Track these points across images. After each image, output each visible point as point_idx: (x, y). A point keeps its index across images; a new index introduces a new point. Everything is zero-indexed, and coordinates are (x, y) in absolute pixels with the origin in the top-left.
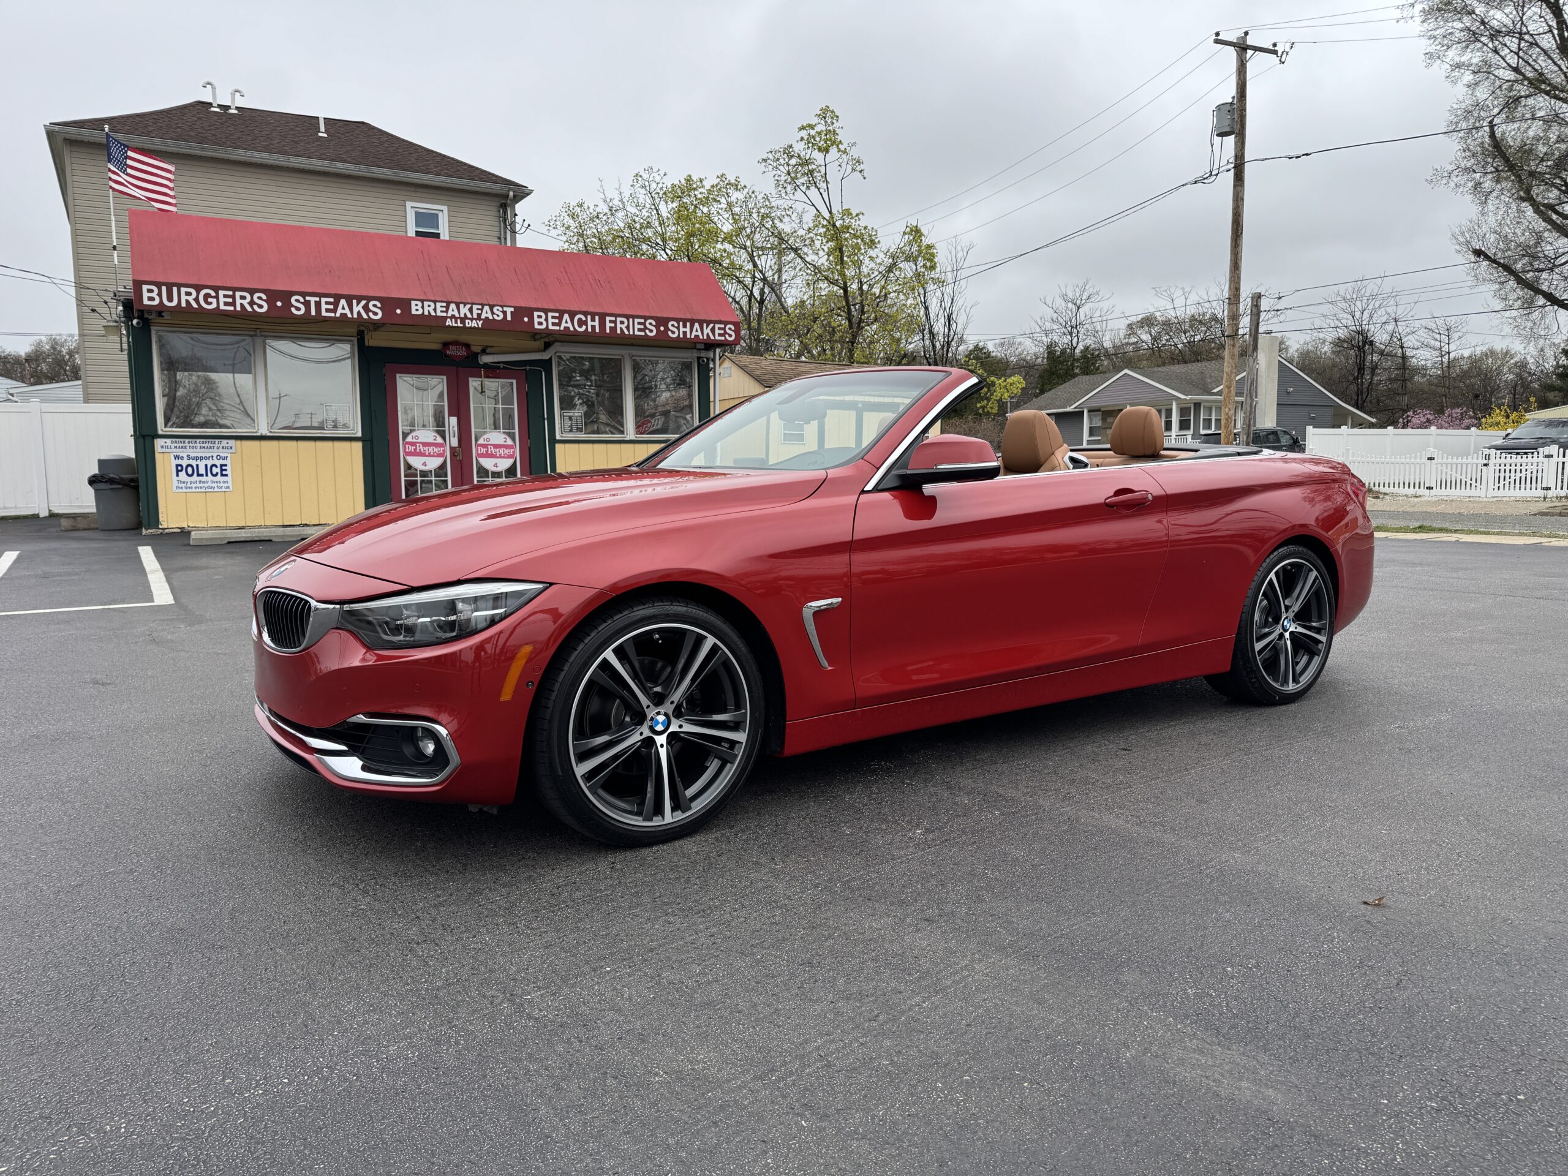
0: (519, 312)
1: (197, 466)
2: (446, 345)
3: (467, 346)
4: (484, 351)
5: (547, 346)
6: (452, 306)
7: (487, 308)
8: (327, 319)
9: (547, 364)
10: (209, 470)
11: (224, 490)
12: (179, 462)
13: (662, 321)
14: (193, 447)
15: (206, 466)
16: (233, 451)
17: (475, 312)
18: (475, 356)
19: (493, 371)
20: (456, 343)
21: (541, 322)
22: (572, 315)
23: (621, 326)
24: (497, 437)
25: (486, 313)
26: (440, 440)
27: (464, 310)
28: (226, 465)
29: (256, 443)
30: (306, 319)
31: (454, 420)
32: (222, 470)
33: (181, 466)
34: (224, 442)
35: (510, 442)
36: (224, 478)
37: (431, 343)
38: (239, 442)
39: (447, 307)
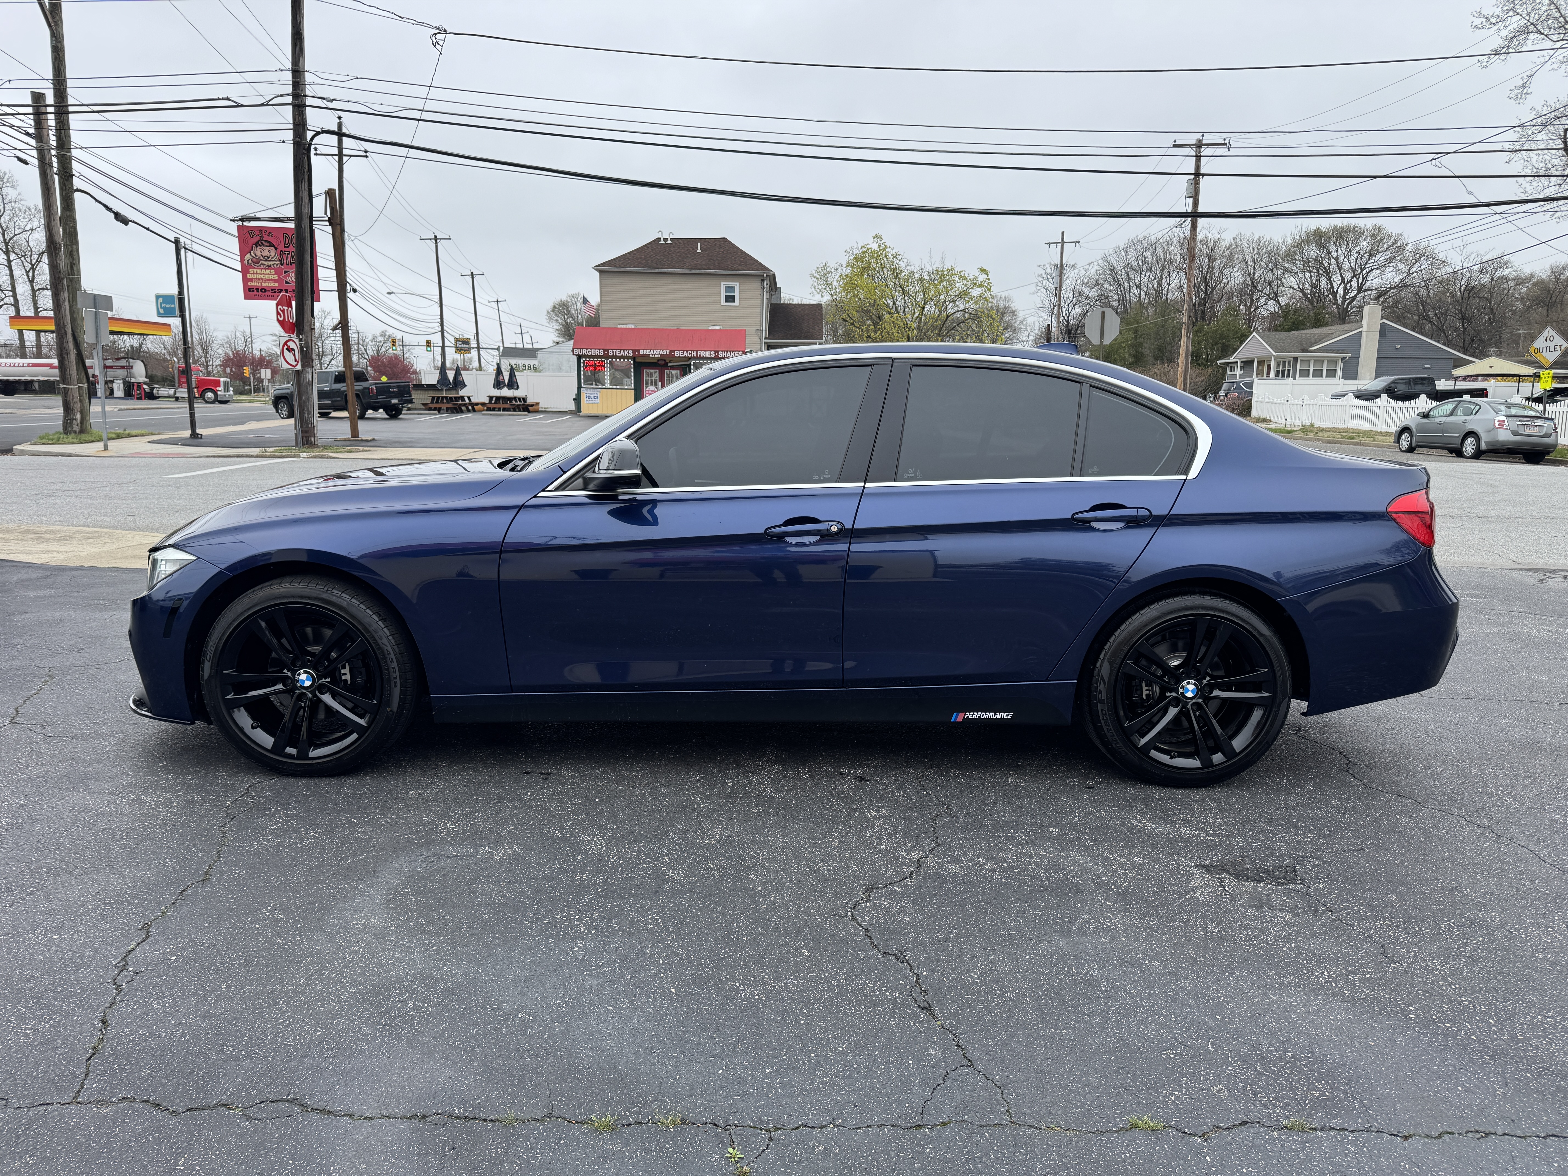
0: (671, 352)
2: (658, 360)
3: (665, 360)
4: (670, 362)
9: (690, 365)
10: (594, 397)
13: (717, 352)
14: (590, 391)
16: (601, 392)
17: (658, 353)
19: (673, 368)
20: (662, 360)
21: (677, 354)
22: (687, 351)
23: (703, 354)
25: (661, 352)
27: (655, 352)
28: (597, 396)
31: (660, 383)
33: (588, 396)
38: (602, 389)
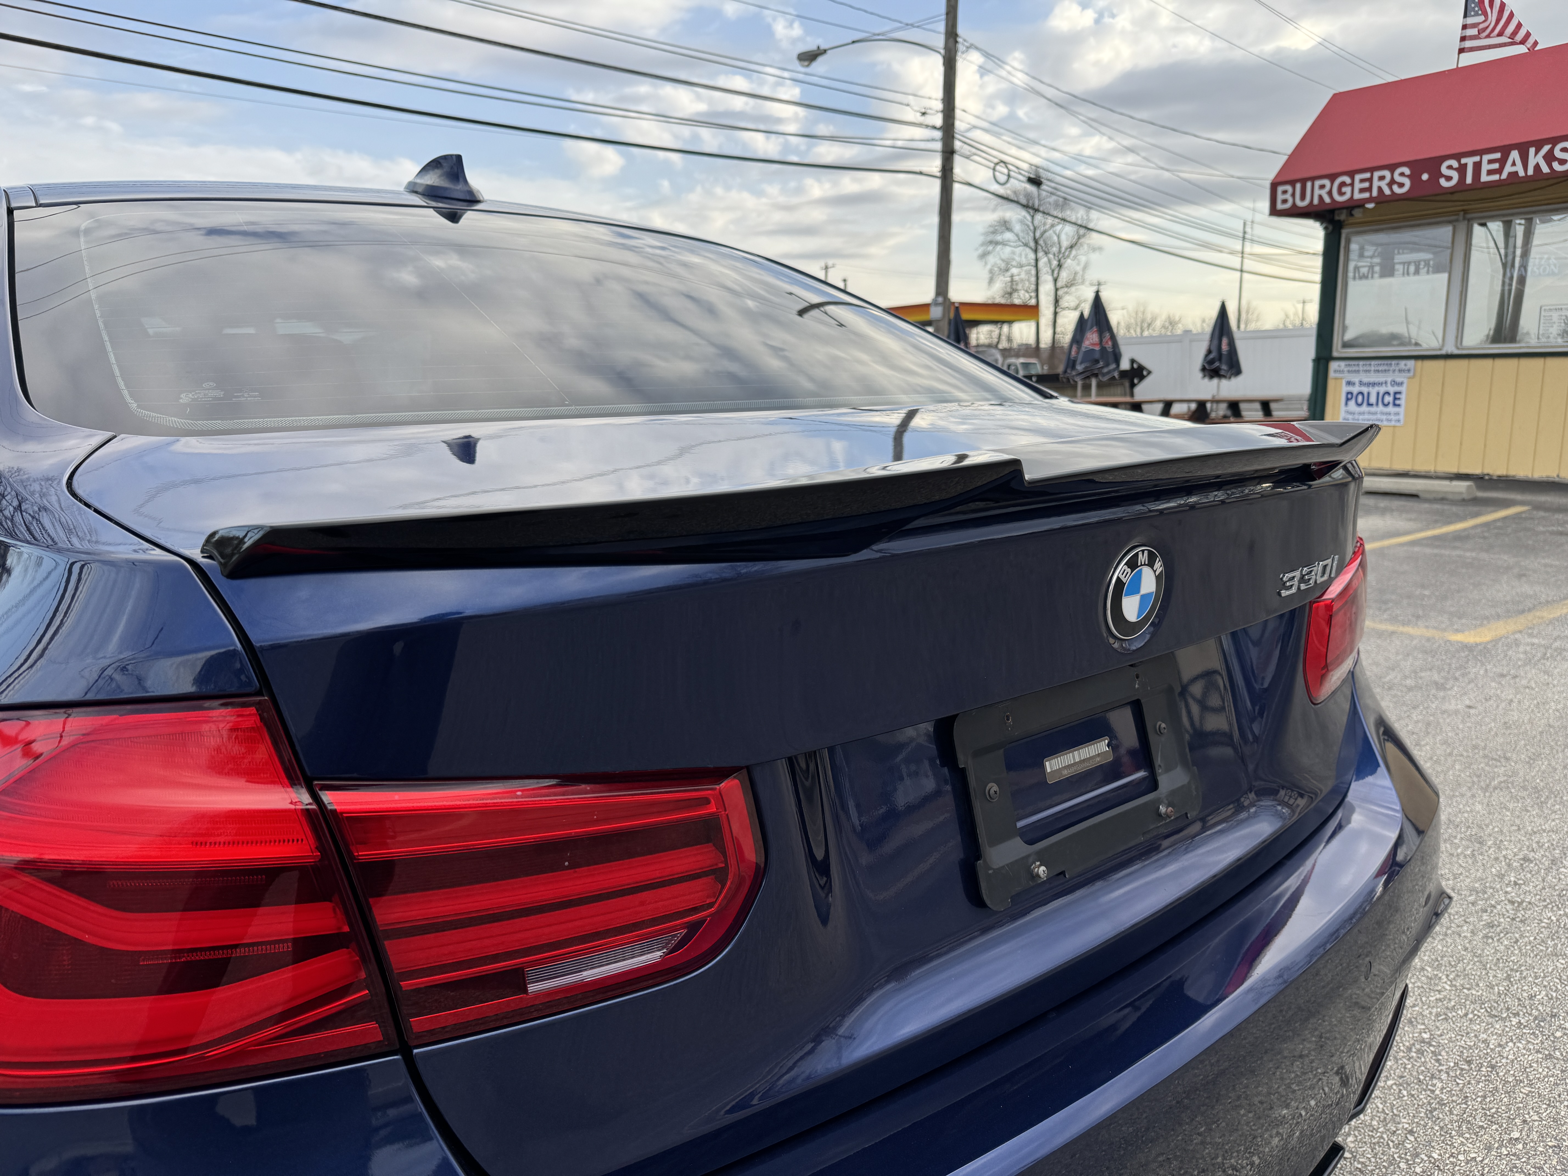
1: (1369, 394)
8: (1488, 186)
10: (1381, 398)
11: (1393, 423)
12: (1350, 389)
14: (1366, 371)
15: (1378, 393)
16: (1411, 374)
28: (1400, 393)
29: (1440, 363)
30: (1459, 191)
32: (1395, 399)
33: (1352, 393)
34: (1402, 363)
36: (1396, 409)
38: (1419, 363)
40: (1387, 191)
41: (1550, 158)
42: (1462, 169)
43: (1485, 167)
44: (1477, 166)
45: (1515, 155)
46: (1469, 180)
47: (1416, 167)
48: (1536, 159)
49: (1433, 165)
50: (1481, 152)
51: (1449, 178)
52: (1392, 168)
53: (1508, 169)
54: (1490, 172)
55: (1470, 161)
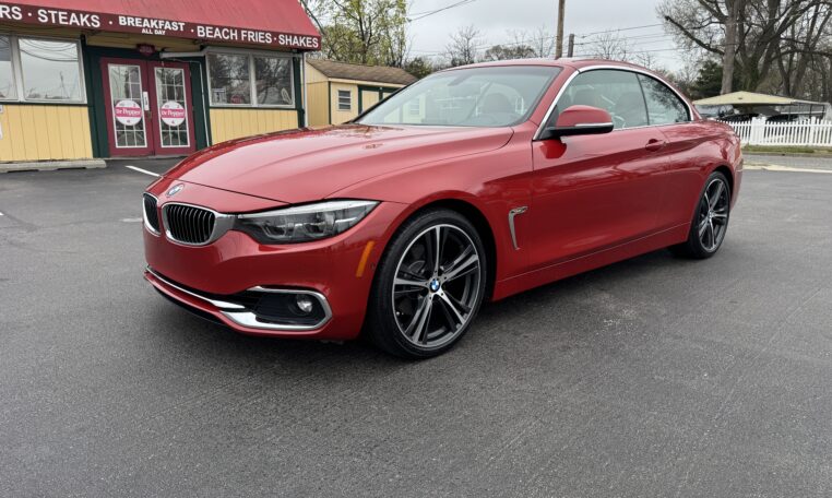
0: (189, 26)
3: (153, 47)
4: (163, 51)
5: (202, 48)
6: (146, 20)
7: (167, 23)
8: (63, 26)
9: (202, 60)
13: (275, 34)
17: (161, 25)
18: (158, 53)
19: (170, 63)
20: (145, 45)
21: (202, 33)
24: (173, 105)
25: (167, 26)
26: (137, 106)
27: (153, 23)
29: (17, 107)
30: (49, 26)
31: (146, 94)
35: (181, 108)
37: (129, 44)
38: (5, 106)
39: (143, 21)
40: (9, 17)
41: (89, 19)
42: (49, 15)
43: (61, 18)
44: (57, 16)
45: (73, 15)
46: (54, 21)
47: (25, 9)
48: (84, 20)
49: (35, 9)
50: (58, 10)
51: (43, 18)
52: (11, 5)
53: (71, 21)
54: (63, 20)
55: (53, 13)
